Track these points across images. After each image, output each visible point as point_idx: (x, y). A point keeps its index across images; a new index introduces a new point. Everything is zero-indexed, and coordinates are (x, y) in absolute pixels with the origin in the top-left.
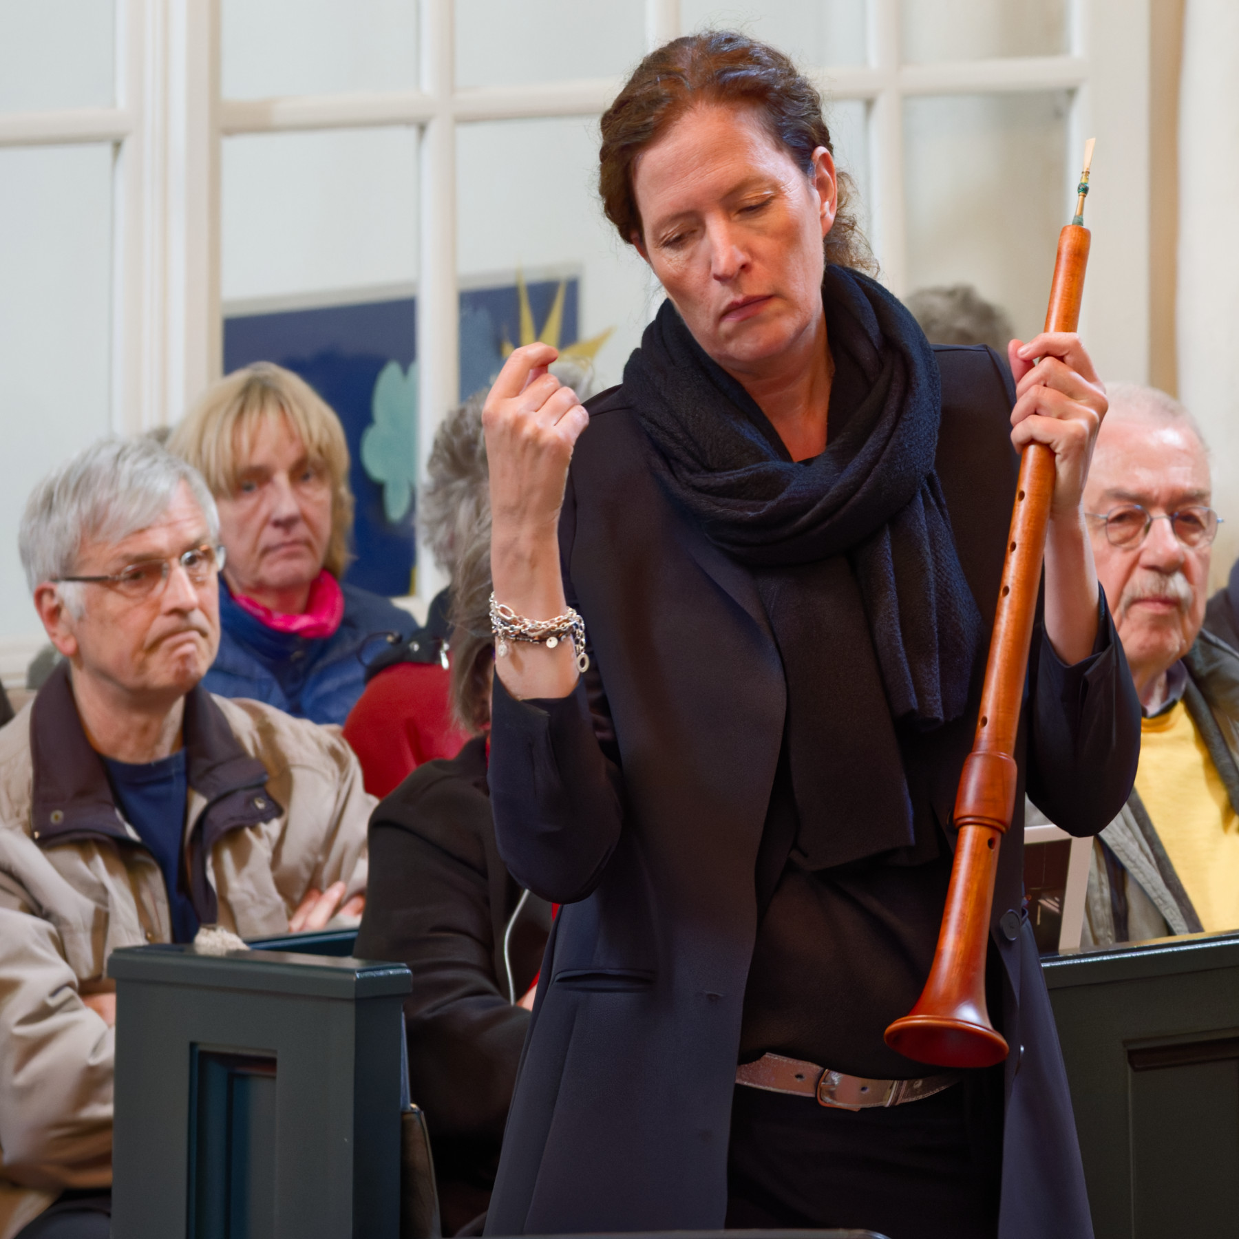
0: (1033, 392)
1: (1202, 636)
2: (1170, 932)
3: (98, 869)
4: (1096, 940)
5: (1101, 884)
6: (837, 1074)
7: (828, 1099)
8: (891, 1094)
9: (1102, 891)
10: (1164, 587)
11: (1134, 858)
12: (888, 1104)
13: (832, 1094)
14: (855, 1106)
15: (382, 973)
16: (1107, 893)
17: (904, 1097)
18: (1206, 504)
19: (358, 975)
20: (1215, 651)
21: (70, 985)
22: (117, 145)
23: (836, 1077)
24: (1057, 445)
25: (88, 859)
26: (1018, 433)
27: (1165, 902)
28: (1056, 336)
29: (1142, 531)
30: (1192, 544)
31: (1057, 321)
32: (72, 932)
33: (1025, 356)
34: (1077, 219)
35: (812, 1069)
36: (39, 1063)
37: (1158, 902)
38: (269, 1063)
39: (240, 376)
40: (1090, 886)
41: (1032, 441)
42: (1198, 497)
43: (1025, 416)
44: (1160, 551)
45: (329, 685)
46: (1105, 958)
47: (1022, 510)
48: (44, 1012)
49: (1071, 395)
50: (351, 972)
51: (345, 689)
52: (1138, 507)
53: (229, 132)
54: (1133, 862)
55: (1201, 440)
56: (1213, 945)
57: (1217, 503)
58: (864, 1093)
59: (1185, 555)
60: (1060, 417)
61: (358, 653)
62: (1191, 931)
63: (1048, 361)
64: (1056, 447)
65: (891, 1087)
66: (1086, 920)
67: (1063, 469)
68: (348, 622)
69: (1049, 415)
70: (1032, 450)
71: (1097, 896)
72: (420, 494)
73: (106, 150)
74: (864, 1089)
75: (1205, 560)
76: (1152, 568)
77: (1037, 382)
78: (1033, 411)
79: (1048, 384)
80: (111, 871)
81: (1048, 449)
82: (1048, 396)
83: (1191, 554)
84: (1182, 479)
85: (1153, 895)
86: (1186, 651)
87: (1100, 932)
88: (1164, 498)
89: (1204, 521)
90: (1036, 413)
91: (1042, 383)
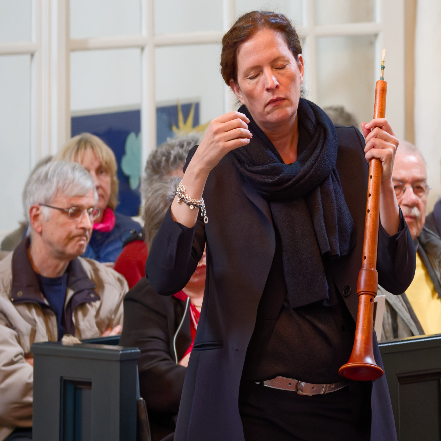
0: (372, 140)
1: (424, 230)
2: (413, 335)
3: (34, 314)
4: (387, 338)
5: (388, 317)
6: (303, 383)
7: (301, 392)
8: (323, 389)
9: (388, 320)
10: (410, 212)
11: (399, 308)
12: (322, 393)
13: (302, 390)
14: (310, 394)
15: (129, 351)
16: (390, 320)
17: (328, 391)
18: (425, 182)
19: (121, 352)
20: (429, 235)
21: (21, 354)
22: (32, 55)
23: (303, 384)
24: (382, 158)
25: (30, 310)
26: (368, 155)
27: (411, 324)
28: (378, 120)
29: (402, 192)
30: (420, 197)
31: (378, 114)
32: (23, 335)
33: (368, 128)
34: (381, 78)
35: (294, 381)
36: (9, 381)
37: (408, 324)
38: (89, 384)
39: (77, 138)
40: (384, 318)
41: (373, 158)
42: (423, 180)
43: (370, 149)
44: (409, 200)
45: (110, 249)
46: (390, 344)
47: (371, 183)
48: (12, 363)
49: (385, 140)
50: (118, 351)
51: (116, 250)
52: (401, 184)
53: (73, 50)
54: (400, 310)
55: (423, 159)
56: (428, 339)
57: (430, 182)
58: (313, 389)
59: (418, 201)
60: (383, 148)
61: (120, 237)
62: (421, 334)
63: (376, 129)
64: (382, 159)
65: (323, 387)
66: (383, 330)
67: (385, 167)
68: (117, 226)
69: (378, 148)
70: (373, 161)
71: (387, 322)
72: (142, 180)
73: (28, 57)
74: (313, 388)
75: (425, 202)
76: (406, 205)
77: (373, 137)
78: (373, 147)
79: (377, 137)
80: (38, 314)
81: (379, 160)
82: (378, 141)
83: (420, 201)
84: (416, 174)
85: (406, 321)
86: (418, 235)
87: (388, 335)
88: (410, 180)
89: (424, 188)
90: (374, 148)
91: (375, 137)
